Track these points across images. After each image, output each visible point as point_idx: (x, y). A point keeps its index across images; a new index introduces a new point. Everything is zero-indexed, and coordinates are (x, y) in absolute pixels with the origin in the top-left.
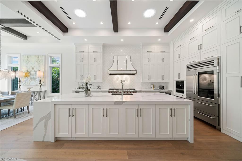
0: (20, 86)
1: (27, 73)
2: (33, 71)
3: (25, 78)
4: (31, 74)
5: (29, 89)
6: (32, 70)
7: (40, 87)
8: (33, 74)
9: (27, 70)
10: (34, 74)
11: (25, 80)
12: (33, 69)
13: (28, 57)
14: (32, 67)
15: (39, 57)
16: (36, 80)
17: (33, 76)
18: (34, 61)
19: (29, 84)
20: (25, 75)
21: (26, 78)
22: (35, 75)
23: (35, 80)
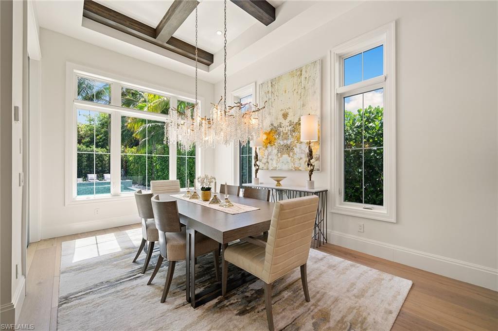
0: (257, 171)
1: (270, 133)
2: (285, 123)
3: (267, 147)
4: (282, 134)
5: (278, 180)
6: (281, 120)
7: (310, 176)
8: (287, 133)
9: (272, 125)
10: (289, 133)
11: (266, 153)
12: (285, 116)
13: (273, 83)
14: (283, 112)
15: (303, 72)
16: (294, 154)
17: (285, 141)
18: (287, 92)
19: (275, 166)
20: (267, 139)
21: (270, 149)
22: (290, 136)
23: (291, 154)
